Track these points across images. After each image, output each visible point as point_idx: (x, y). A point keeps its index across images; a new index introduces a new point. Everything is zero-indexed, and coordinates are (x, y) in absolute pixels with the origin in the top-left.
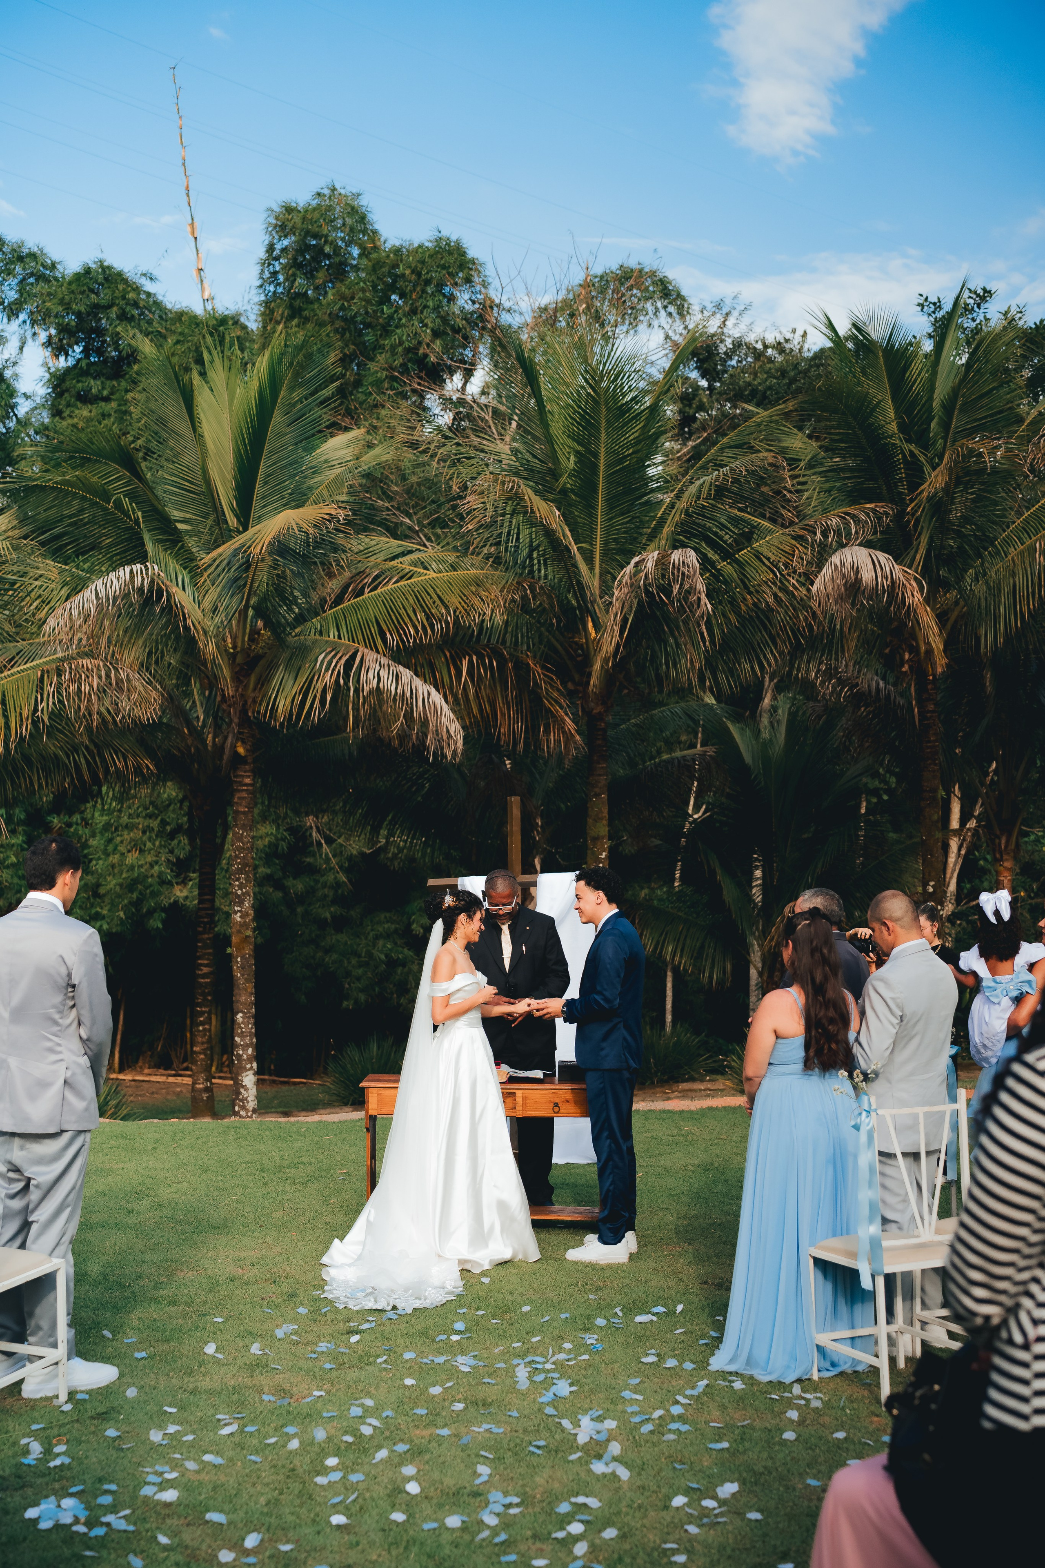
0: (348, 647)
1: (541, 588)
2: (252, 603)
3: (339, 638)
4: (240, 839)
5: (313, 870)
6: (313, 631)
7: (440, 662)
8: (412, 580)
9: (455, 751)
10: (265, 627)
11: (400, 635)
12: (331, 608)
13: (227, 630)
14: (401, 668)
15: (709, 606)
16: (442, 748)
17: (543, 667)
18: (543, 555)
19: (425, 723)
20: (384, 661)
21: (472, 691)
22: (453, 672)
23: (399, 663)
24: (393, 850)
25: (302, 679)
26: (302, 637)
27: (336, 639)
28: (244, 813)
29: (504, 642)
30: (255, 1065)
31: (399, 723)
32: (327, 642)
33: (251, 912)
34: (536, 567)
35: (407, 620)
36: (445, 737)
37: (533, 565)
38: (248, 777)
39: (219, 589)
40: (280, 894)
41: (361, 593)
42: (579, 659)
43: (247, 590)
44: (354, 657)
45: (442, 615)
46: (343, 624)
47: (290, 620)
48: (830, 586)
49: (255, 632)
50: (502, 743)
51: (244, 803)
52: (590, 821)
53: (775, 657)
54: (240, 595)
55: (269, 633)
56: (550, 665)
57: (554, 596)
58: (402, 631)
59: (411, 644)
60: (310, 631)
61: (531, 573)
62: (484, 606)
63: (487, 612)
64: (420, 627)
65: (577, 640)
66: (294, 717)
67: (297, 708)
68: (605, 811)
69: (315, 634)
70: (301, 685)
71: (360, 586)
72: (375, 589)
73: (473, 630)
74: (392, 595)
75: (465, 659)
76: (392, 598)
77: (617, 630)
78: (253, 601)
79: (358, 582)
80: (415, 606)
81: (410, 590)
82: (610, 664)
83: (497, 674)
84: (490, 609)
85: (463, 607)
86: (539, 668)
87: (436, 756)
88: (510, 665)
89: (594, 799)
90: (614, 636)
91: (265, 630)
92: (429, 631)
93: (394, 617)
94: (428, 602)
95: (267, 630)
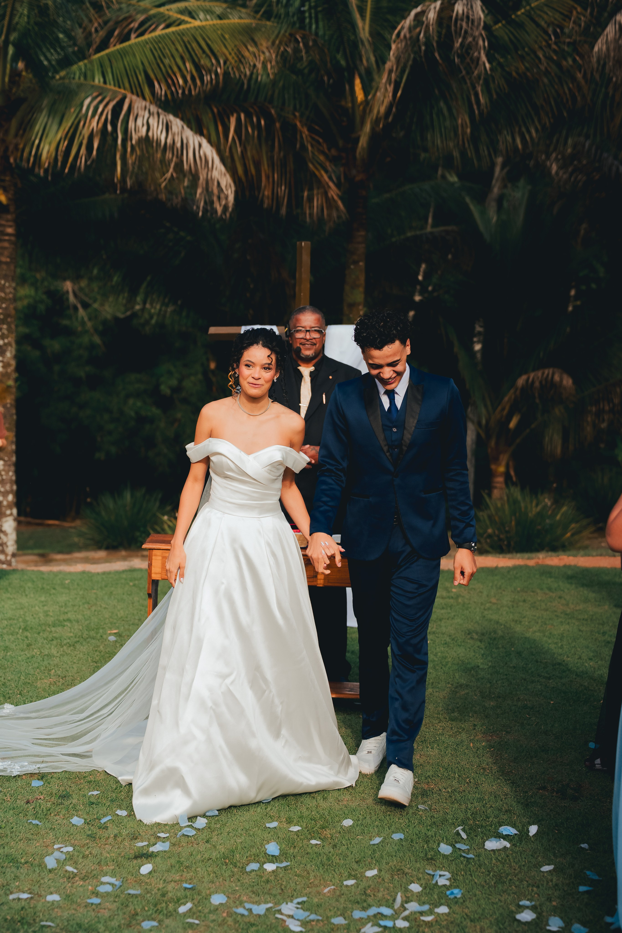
0: (115, 93)
1: (315, 41)
2: (12, 38)
3: (105, 82)
4: (2, 289)
5: (69, 332)
6: (78, 75)
7: (207, 119)
8: (181, 28)
9: (226, 208)
10: (27, 67)
11: (168, 85)
12: (96, 53)
14: (171, 117)
15: (488, 66)
16: (212, 203)
17: (310, 130)
18: (316, 7)
19: (195, 177)
20: (154, 109)
21: (239, 150)
22: (220, 128)
23: (169, 112)
24: (146, 316)
25: (67, 124)
26: (67, 81)
27: (102, 84)
28: (6, 263)
29: (271, 101)
30: (15, 511)
31: (168, 175)
32: (93, 86)
33: (13, 363)
34: (307, 21)
35: (175, 69)
36: (215, 191)
37: (304, 19)
38: (10, 226)
40: (36, 353)
41: (127, 38)
42: (345, 123)
43: (6, 22)
44: (120, 104)
45: (212, 64)
46: (109, 70)
47: (54, 62)
48: (612, 47)
49: (15, 74)
50: (265, 205)
51: (6, 253)
52: (347, 288)
53: (537, 130)
55: (31, 76)
56: (317, 127)
57: (326, 51)
58: (170, 81)
59: (180, 95)
60: (75, 74)
61: (302, 27)
62: (254, 59)
63: (257, 64)
64: (189, 78)
65: (343, 103)
66: (59, 164)
67: (62, 154)
68: (362, 279)
69: (79, 78)
70: (67, 129)
71: (126, 30)
72: (142, 34)
73: (243, 84)
74: (160, 42)
75: (233, 115)
76: (160, 45)
77: (390, 89)
78: (13, 37)
79: (124, 25)
80: (184, 55)
81: (179, 38)
82: (381, 126)
83: (264, 134)
84: (261, 62)
85: (233, 58)
86: (305, 131)
87: (205, 210)
88: (278, 125)
89: (352, 267)
90: (387, 95)
91: (26, 71)
92: (198, 82)
93: (162, 66)
94: (197, 52)
95: (29, 71)
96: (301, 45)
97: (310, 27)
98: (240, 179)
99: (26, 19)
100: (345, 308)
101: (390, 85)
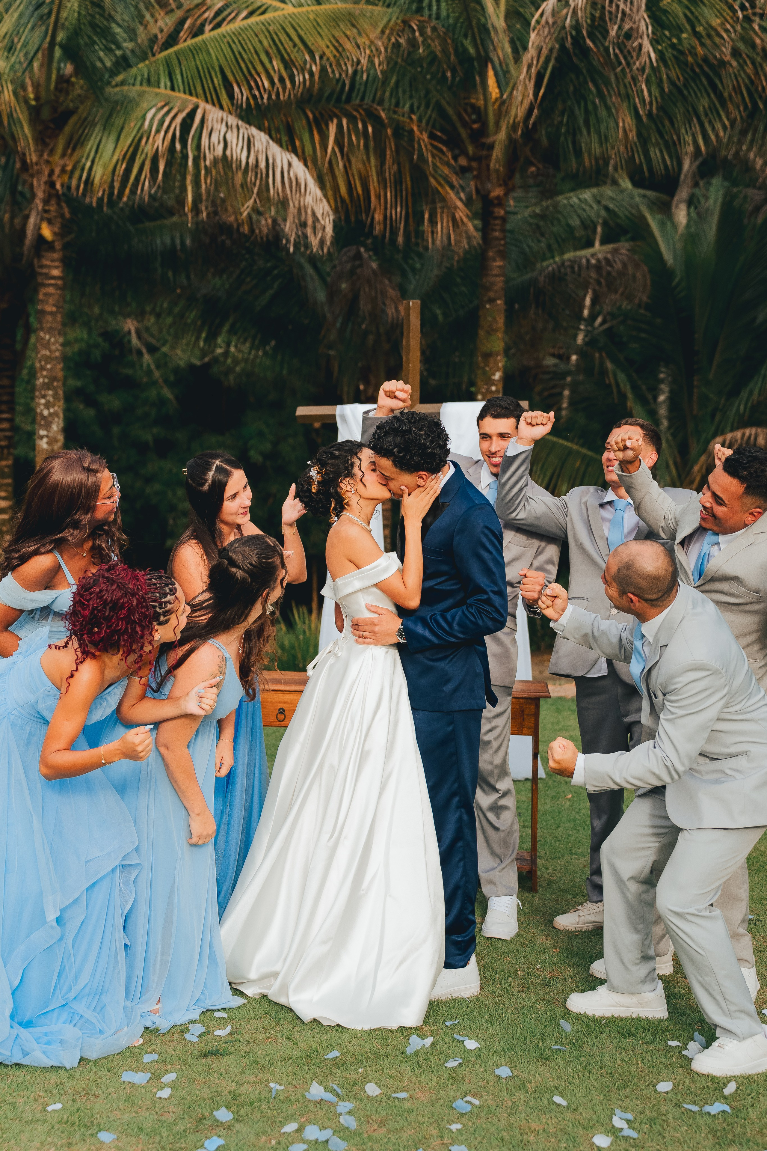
0: (184, 102)
1: (434, 29)
2: (59, 39)
3: (172, 89)
4: (46, 345)
6: (139, 79)
7: (300, 126)
8: (267, 16)
9: (322, 241)
10: (76, 73)
11: (250, 88)
12: (161, 51)
13: (27, 74)
14: (254, 131)
15: (653, 55)
16: (306, 237)
17: (432, 136)
19: (284, 203)
20: (233, 121)
21: (341, 164)
22: (317, 138)
23: (250, 124)
24: (230, 362)
25: (126, 142)
26: (125, 88)
27: (169, 90)
28: (51, 313)
29: (381, 102)
31: (251, 203)
32: (157, 94)
33: (61, 437)
35: (260, 68)
36: (310, 221)
38: (56, 268)
39: (16, 15)
41: (200, 31)
42: (475, 126)
43: (52, 20)
44: (192, 114)
45: (305, 62)
46: (178, 72)
47: (108, 64)
49: (62, 81)
50: (376, 232)
51: (52, 300)
52: (482, 333)
54: (43, 28)
55: (82, 82)
56: (439, 134)
57: (449, 41)
58: (253, 84)
59: (265, 101)
60: (135, 79)
61: (419, 10)
62: (359, 52)
63: (362, 60)
64: (276, 80)
65: (473, 101)
66: (116, 191)
67: (120, 179)
68: (501, 321)
69: (141, 84)
70: (125, 148)
71: (199, 22)
72: (218, 25)
73: (344, 84)
74: (240, 34)
75: (332, 122)
76: (240, 38)
77: (531, 86)
78: (61, 36)
79: (196, 16)
80: (270, 51)
81: (264, 29)
82: (520, 132)
83: (372, 144)
84: (367, 56)
85: (332, 52)
86: (425, 136)
87: (296, 245)
88: (389, 131)
89: (488, 306)
90: (526, 94)
91: (76, 76)
92: (288, 84)
93: (243, 65)
94: (286, 46)
95: (79, 77)
96: (417, 34)
97: (430, 9)
98: (343, 201)
99: (76, 15)
100: (480, 359)
101: (530, 80)
